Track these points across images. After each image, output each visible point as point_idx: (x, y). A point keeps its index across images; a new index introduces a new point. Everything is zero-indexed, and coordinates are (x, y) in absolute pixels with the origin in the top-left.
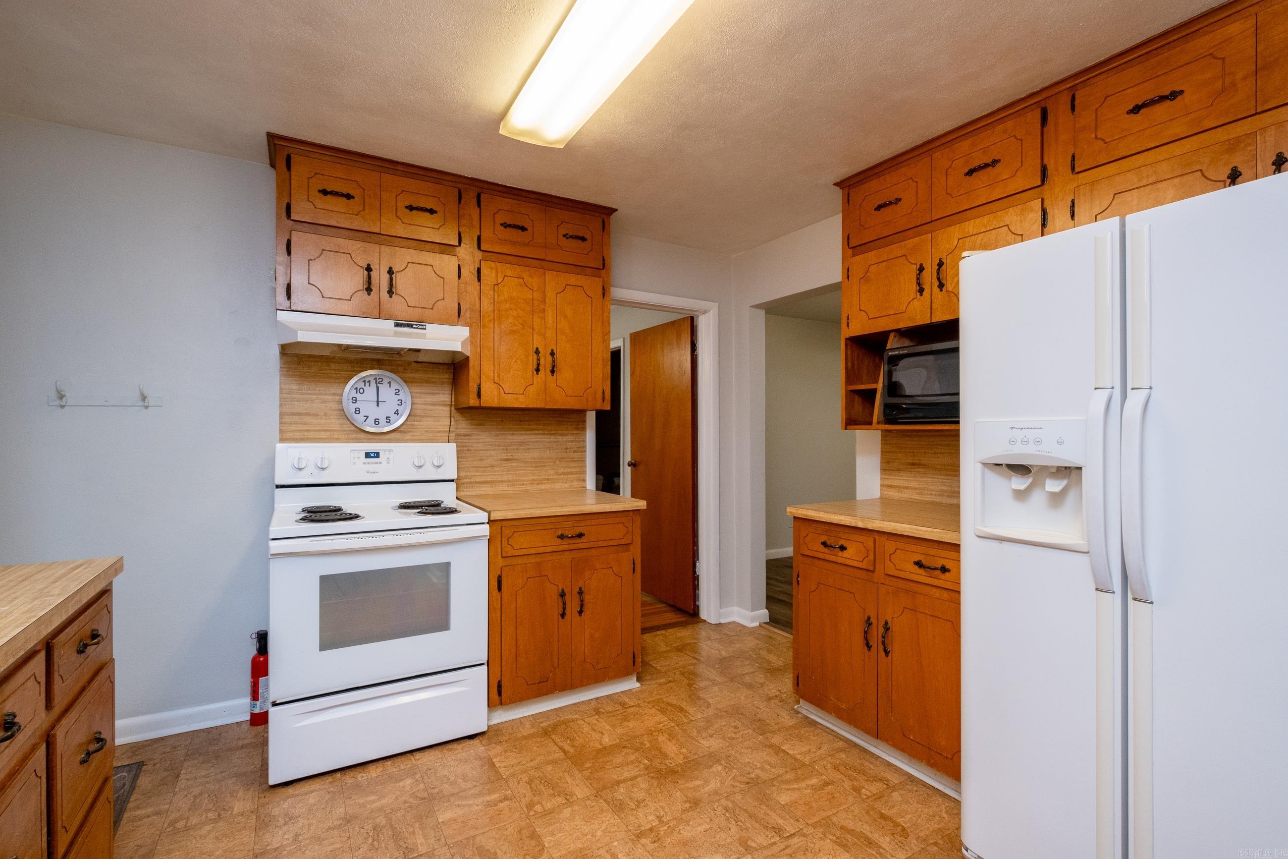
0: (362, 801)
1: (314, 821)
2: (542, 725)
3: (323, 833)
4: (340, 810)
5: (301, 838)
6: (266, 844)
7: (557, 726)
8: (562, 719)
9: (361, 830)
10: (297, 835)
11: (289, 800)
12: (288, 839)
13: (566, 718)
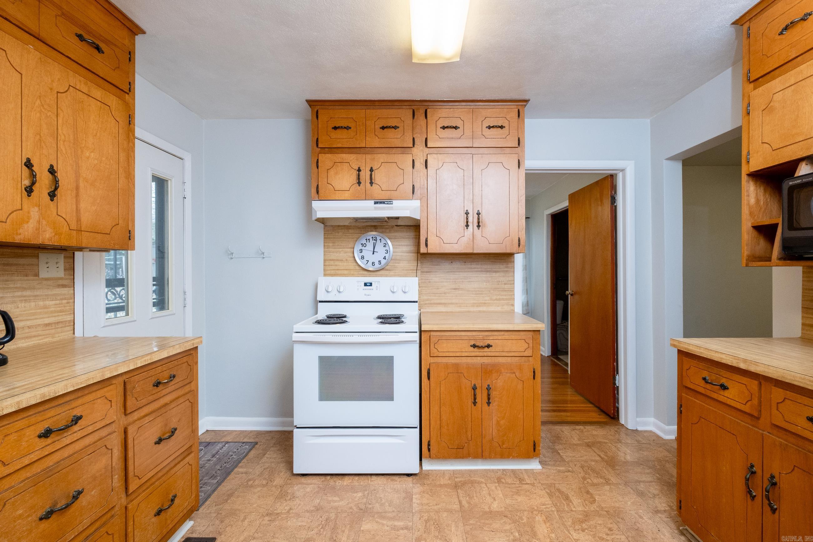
0: (330, 499)
1: (302, 503)
2: (456, 480)
3: (302, 512)
4: (318, 501)
5: (291, 511)
6: (275, 508)
7: (466, 483)
8: (472, 479)
9: (320, 518)
10: (291, 509)
11: (299, 486)
12: (286, 510)
13: (475, 479)
